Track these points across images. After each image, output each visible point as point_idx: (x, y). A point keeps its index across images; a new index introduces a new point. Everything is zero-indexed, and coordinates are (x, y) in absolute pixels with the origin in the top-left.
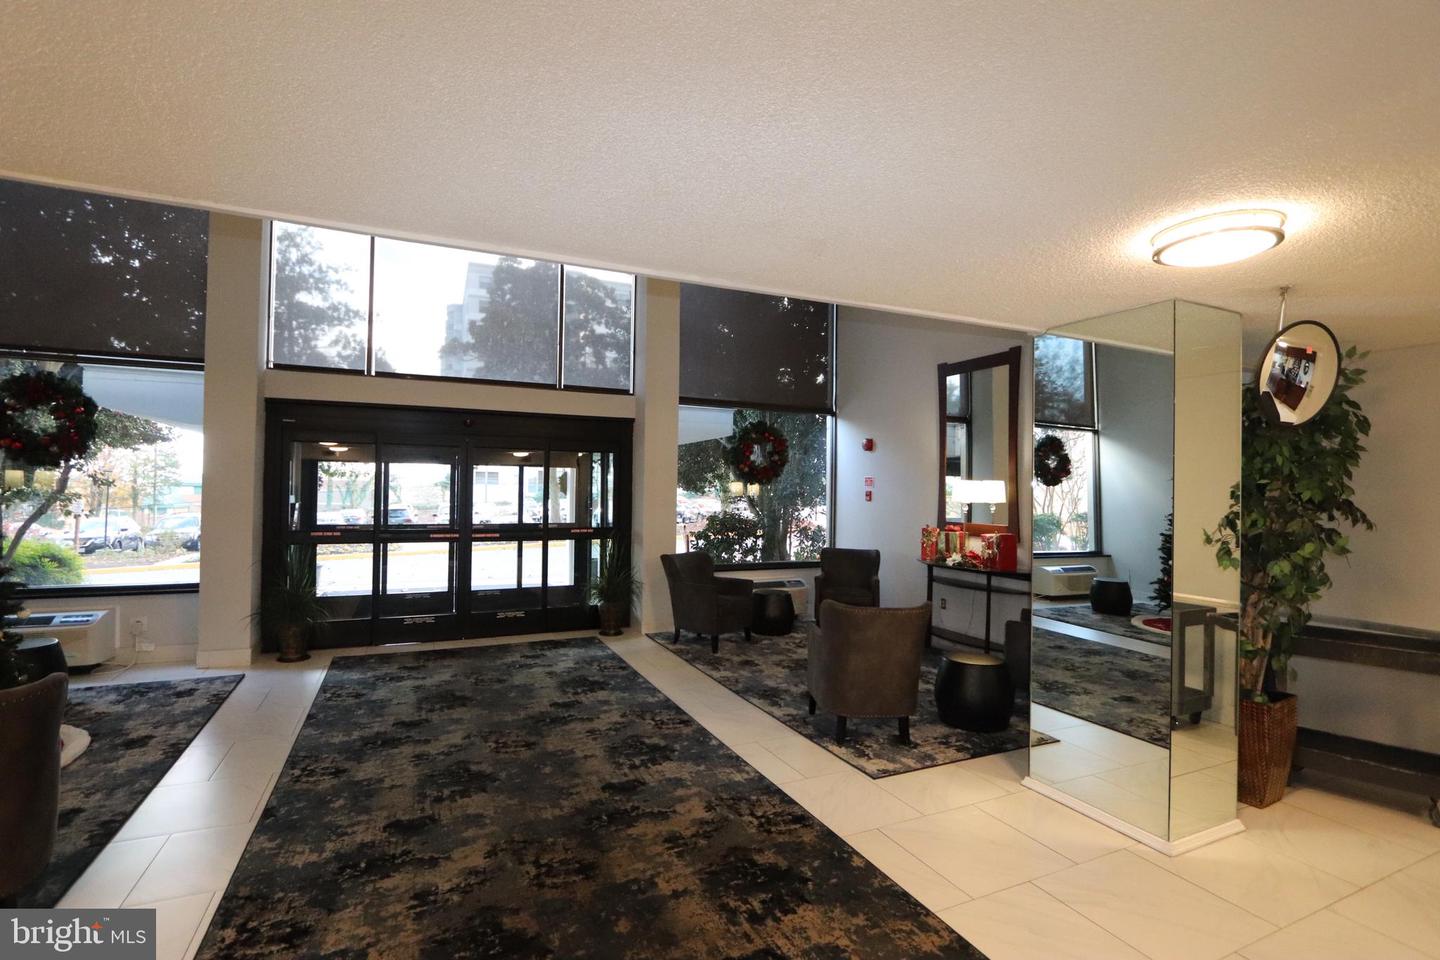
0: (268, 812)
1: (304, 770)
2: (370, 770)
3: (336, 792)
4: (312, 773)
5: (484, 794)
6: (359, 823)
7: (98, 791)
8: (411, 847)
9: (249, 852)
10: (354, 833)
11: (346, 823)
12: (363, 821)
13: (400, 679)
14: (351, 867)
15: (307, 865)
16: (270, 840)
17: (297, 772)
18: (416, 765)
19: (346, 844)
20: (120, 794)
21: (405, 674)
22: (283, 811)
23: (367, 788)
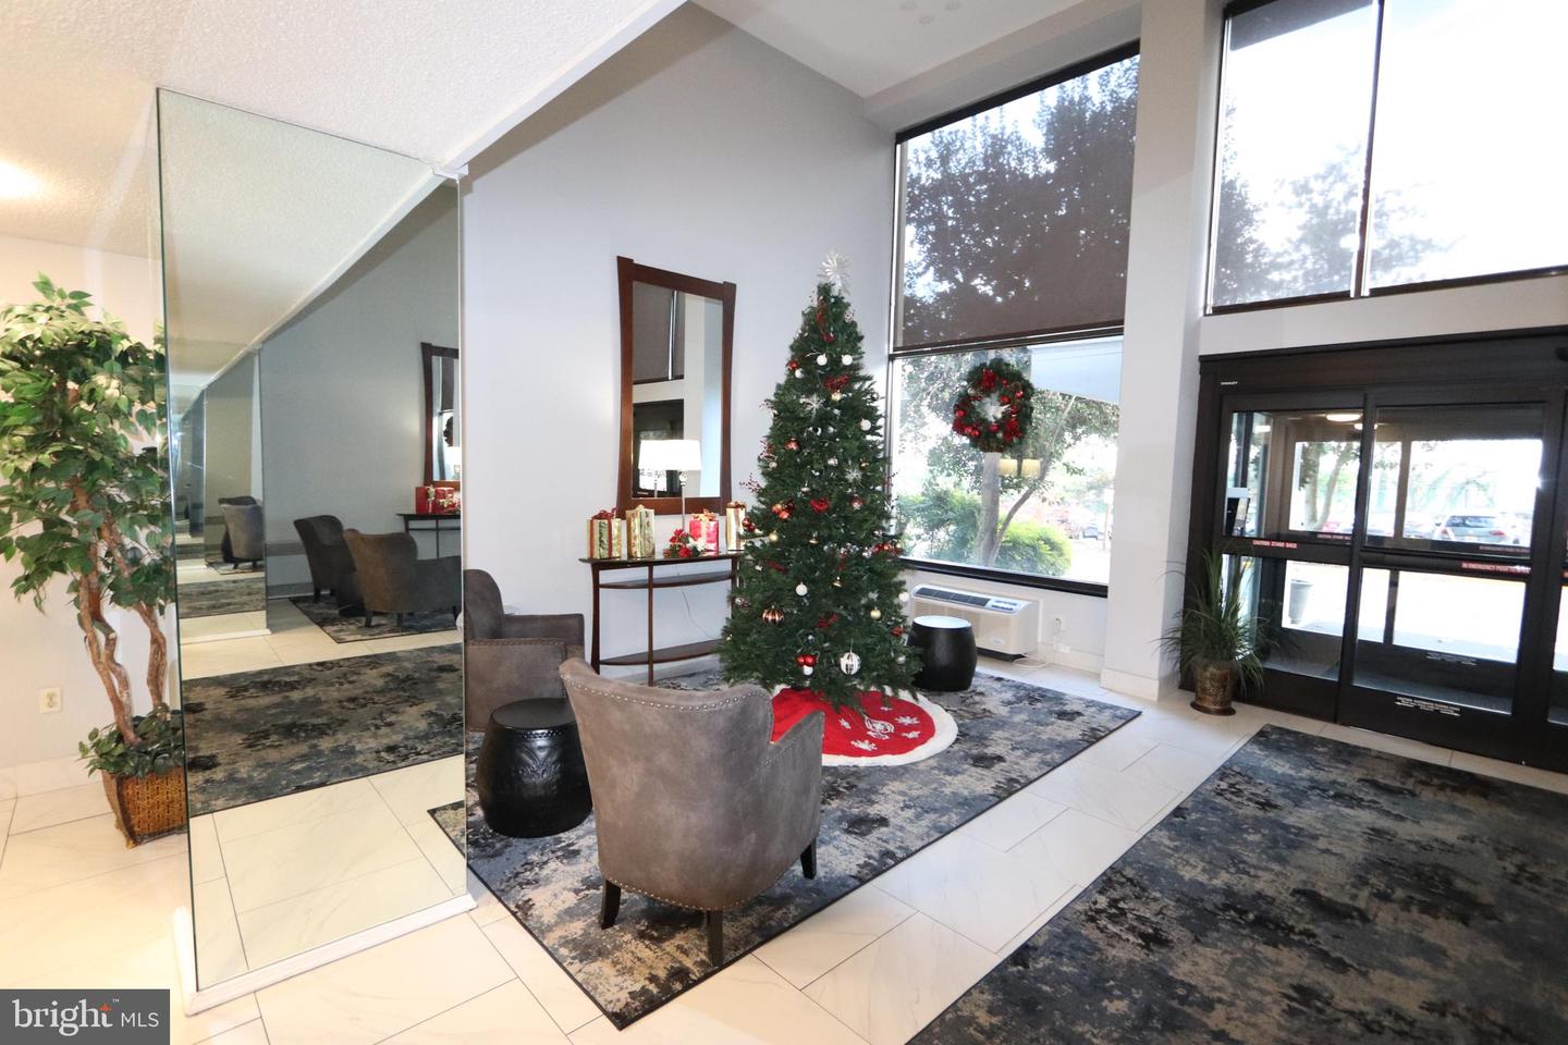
0: (1179, 811)
1: (1232, 786)
2: (1307, 818)
3: (1257, 825)
4: (1239, 793)
5: (1460, 925)
6: (1266, 869)
7: (1021, 748)
8: (1317, 931)
9: (1149, 839)
10: (1256, 876)
11: (1254, 861)
12: (1273, 870)
13: (1353, 801)
14: (1236, 910)
15: (1194, 882)
16: (1170, 839)
17: (1224, 785)
18: (1370, 840)
19: (1243, 884)
20: (1035, 758)
21: (1367, 794)
22: (1194, 816)
23: (1292, 836)
